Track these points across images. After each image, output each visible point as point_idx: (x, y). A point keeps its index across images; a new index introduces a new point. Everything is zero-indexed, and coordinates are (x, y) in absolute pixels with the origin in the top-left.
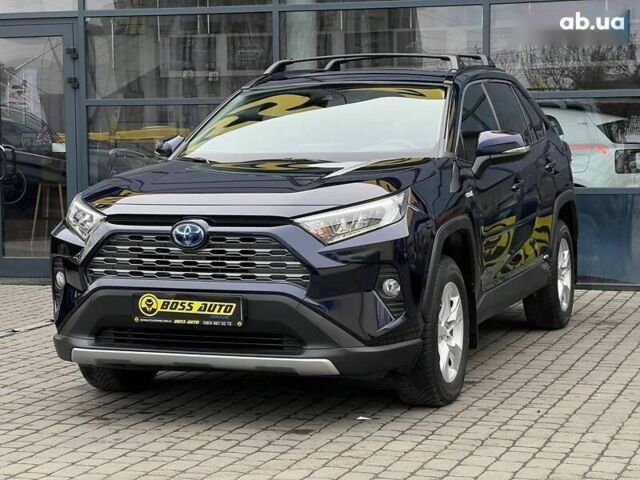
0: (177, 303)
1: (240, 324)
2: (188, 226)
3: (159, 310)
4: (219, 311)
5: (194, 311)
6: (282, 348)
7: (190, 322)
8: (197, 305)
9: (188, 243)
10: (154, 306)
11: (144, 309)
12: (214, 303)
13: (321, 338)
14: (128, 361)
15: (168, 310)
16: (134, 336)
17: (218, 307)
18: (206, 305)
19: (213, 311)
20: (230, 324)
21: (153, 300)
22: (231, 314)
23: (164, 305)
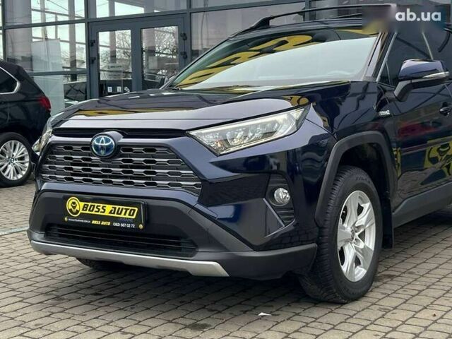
0: (94, 206)
1: (141, 226)
2: (103, 138)
3: (81, 211)
4: (125, 214)
5: (107, 213)
6: (180, 249)
7: (103, 223)
8: (109, 208)
9: (103, 153)
10: (77, 208)
11: (71, 210)
12: (121, 207)
13: (211, 242)
15: (87, 212)
17: (124, 211)
18: (115, 208)
19: (120, 214)
20: (133, 226)
21: (77, 203)
22: (134, 217)
23: (84, 207)
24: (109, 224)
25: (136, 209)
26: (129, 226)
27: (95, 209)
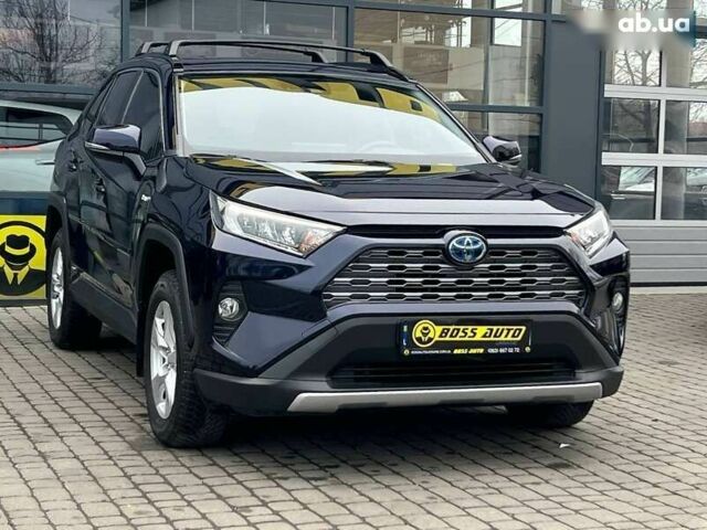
0: (458, 330)
1: (528, 349)
2: (468, 239)
3: (437, 338)
4: (506, 336)
5: (478, 338)
6: (551, 374)
7: (473, 351)
8: (481, 330)
9: (468, 258)
10: (431, 335)
11: (419, 339)
12: (501, 328)
14: (384, 403)
15: (448, 339)
16: (372, 373)
17: (505, 332)
18: (492, 330)
19: (500, 336)
20: (517, 350)
21: (430, 328)
22: (519, 338)
23: (443, 332)
24: (481, 351)
25: (524, 328)
26: (511, 350)
27: (461, 334)
